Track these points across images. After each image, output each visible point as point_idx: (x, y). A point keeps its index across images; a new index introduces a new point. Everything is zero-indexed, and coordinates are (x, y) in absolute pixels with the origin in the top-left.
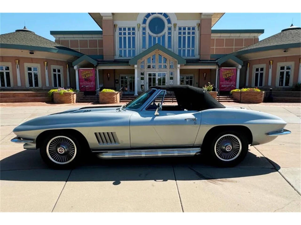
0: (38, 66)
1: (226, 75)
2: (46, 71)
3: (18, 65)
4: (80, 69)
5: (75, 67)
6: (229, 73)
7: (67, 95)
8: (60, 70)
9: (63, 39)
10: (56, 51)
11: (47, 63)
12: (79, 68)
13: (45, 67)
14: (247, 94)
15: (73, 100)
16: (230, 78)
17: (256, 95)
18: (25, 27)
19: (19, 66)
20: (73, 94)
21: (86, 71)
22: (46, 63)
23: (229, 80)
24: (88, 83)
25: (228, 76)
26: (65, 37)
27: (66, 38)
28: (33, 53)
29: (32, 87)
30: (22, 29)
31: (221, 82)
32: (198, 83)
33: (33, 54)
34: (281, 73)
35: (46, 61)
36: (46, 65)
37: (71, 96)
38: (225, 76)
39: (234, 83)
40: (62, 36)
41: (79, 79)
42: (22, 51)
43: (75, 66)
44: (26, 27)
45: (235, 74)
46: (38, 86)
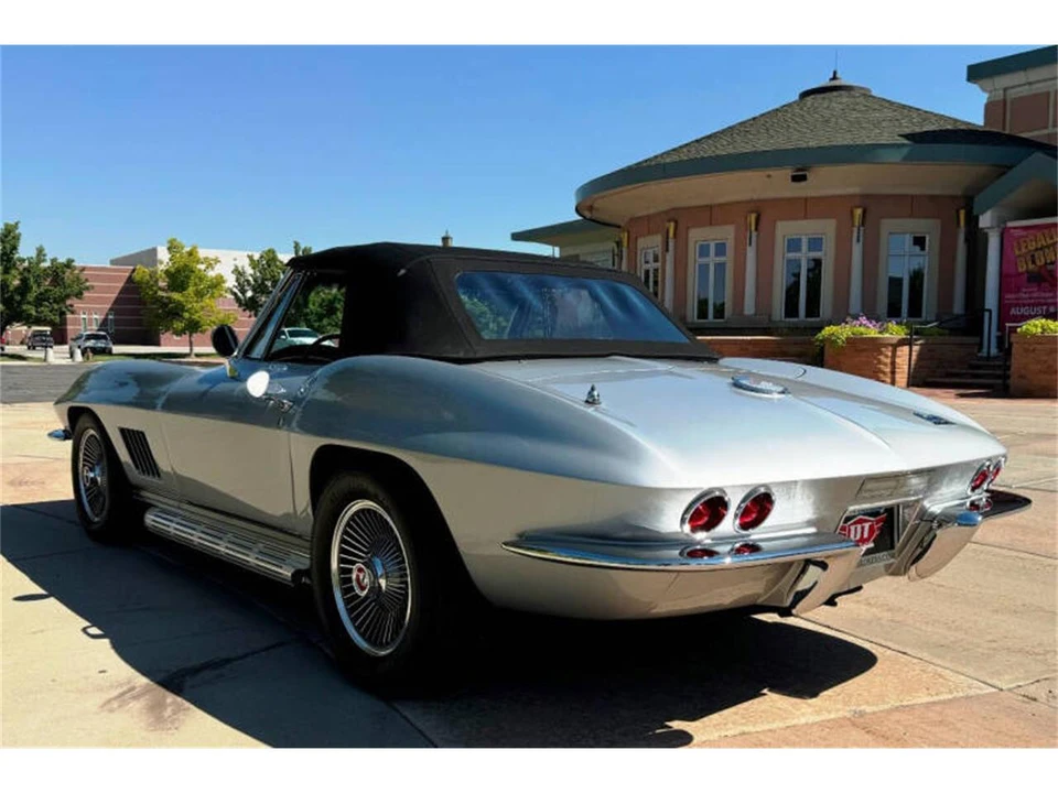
0: (826, 228)
2: (857, 250)
3: (754, 234)
4: (1010, 224)
5: (985, 221)
7: (864, 350)
8: (924, 238)
9: (1025, 91)
10: (897, 156)
11: (864, 212)
12: (1005, 222)
13: (855, 230)
15: (893, 373)
18: (835, 73)
19: (758, 236)
20: (895, 346)
21: (1039, 234)
22: (859, 212)
24: (1043, 295)
26: (1031, 80)
27: (1034, 86)
28: (804, 178)
29: (796, 320)
30: (824, 82)
33: (803, 184)
35: (859, 207)
36: (857, 221)
37: (881, 353)
40: (1018, 78)
41: (1002, 276)
42: (769, 176)
43: (983, 212)
44: (838, 75)
46: (818, 316)
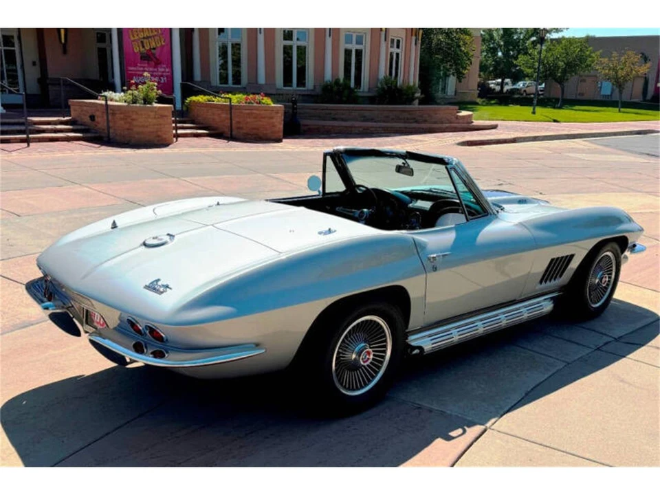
1: (142, 42)
6: (150, 37)
14: (249, 114)
16: (153, 54)
17: (272, 118)
23: (152, 60)
25: (147, 48)
31: (131, 66)
32: (38, 63)
34: (285, 47)
38: (140, 44)
39: (167, 70)
45: (168, 40)
